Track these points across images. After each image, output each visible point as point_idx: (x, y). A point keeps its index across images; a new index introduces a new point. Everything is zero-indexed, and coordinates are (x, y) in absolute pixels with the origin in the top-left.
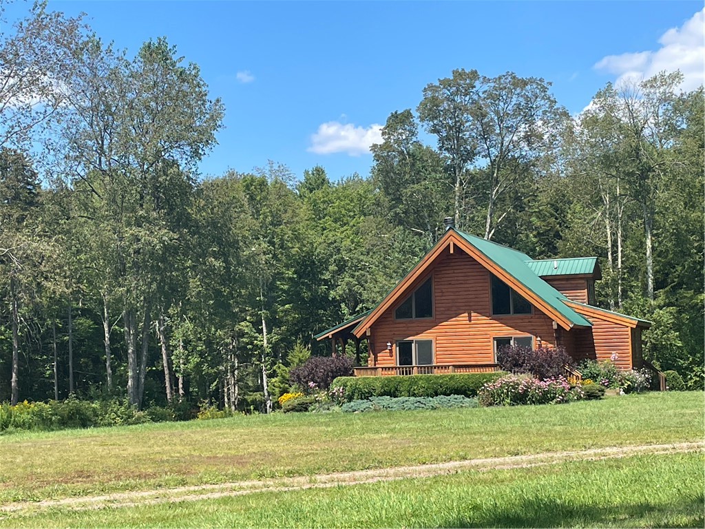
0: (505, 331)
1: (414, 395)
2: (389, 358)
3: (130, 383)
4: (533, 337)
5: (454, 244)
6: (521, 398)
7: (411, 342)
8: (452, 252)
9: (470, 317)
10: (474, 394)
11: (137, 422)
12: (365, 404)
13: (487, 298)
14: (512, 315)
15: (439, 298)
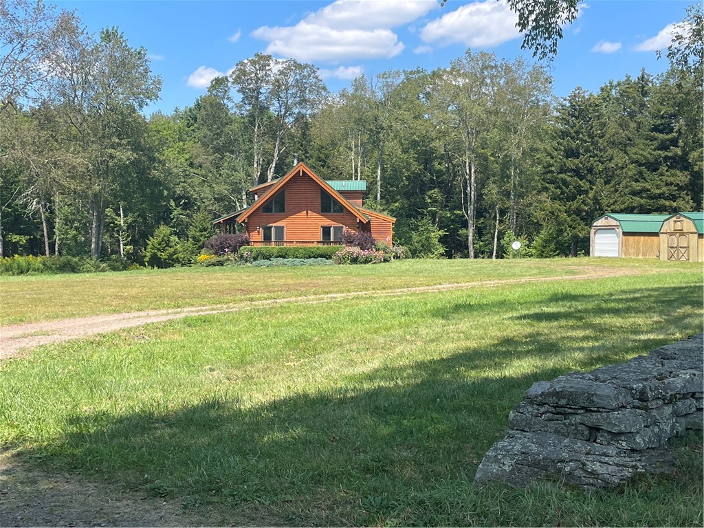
0: (327, 222)
1: (297, 257)
2: (257, 236)
3: (93, 246)
4: (344, 227)
5: (303, 171)
6: (355, 260)
7: (271, 227)
8: (301, 175)
9: (307, 213)
10: (330, 257)
11: (103, 270)
12: (267, 262)
13: (318, 202)
14: (332, 213)
15: (289, 200)
